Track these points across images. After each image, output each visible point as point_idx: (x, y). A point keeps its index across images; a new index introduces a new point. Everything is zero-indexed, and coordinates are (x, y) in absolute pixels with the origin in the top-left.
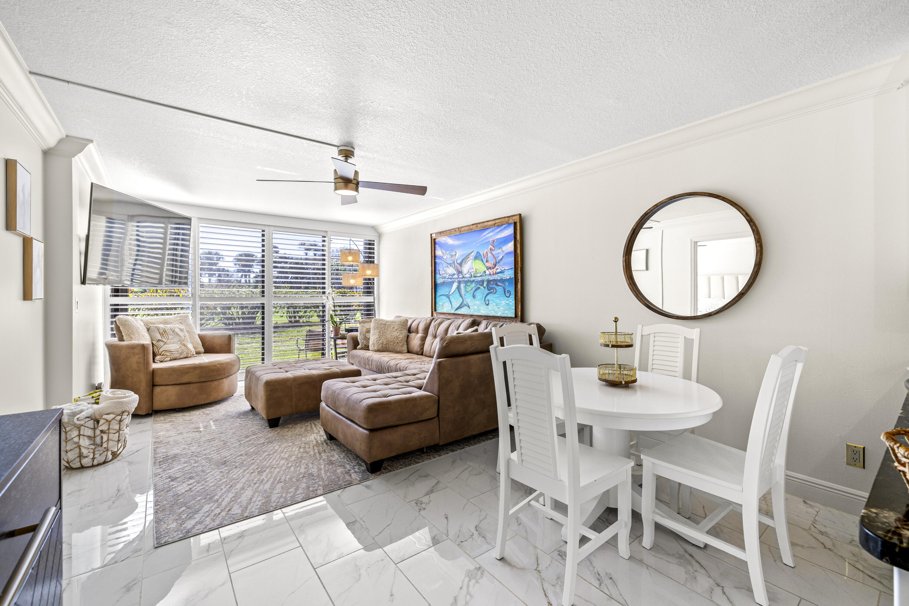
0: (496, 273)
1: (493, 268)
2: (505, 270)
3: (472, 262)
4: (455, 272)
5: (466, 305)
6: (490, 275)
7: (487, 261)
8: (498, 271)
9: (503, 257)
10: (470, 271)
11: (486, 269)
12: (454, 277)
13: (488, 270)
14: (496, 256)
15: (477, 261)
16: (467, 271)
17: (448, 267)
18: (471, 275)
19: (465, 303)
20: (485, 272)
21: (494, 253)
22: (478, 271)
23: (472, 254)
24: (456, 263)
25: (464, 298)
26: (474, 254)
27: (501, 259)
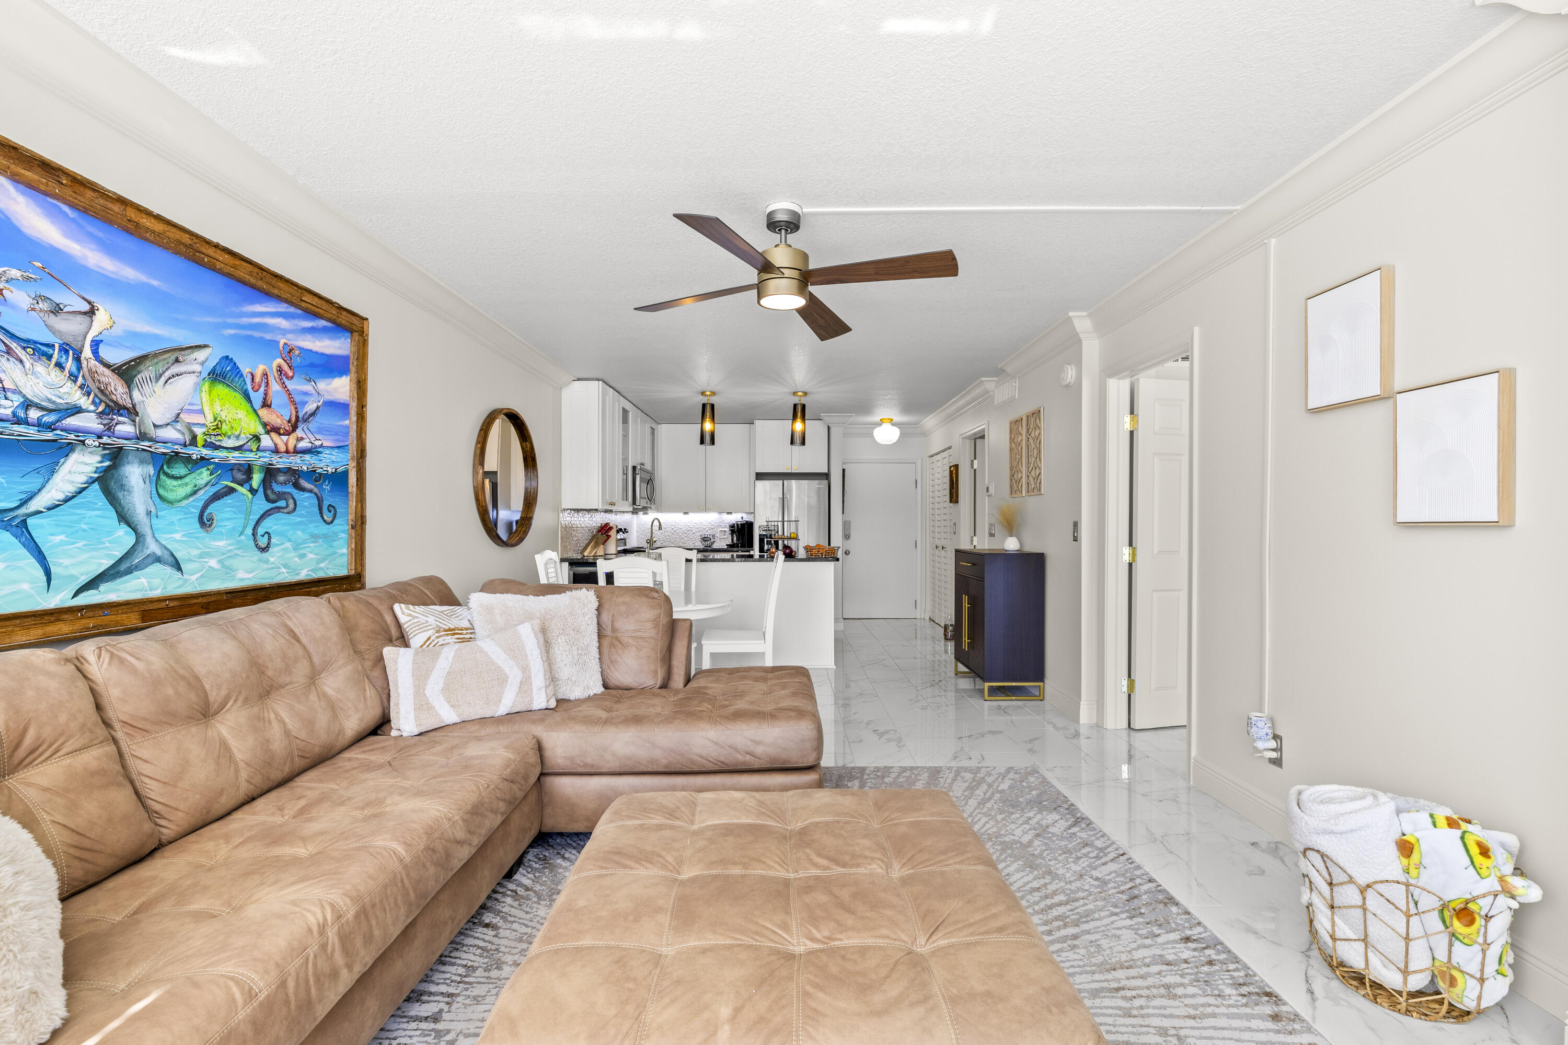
0: (296, 451)
1: (288, 433)
2: (321, 446)
3: (197, 388)
4: (85, 402)
5: (158, 560)
6: (276, 451)
7: (266, 404)
8: (303, 445)
9: (318, 408)
10: (186, 418)
11: (260, 430)
12: (73, 421)
13: (268, 432)
14: (297, 399)
15: (221, 389)
16: (169, 417)
17: (9, 351)
18: (194, 437)
19: (152, 547)
20: (257, 438)
21: (290, 385)
22: (225, 428)
23: (201, 355)
24: (87, 352)
25: (145, 529)
26: (207, 358)
27: (313, 414)
